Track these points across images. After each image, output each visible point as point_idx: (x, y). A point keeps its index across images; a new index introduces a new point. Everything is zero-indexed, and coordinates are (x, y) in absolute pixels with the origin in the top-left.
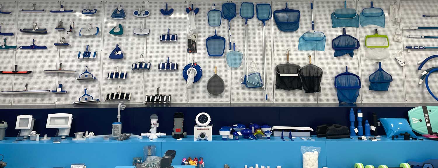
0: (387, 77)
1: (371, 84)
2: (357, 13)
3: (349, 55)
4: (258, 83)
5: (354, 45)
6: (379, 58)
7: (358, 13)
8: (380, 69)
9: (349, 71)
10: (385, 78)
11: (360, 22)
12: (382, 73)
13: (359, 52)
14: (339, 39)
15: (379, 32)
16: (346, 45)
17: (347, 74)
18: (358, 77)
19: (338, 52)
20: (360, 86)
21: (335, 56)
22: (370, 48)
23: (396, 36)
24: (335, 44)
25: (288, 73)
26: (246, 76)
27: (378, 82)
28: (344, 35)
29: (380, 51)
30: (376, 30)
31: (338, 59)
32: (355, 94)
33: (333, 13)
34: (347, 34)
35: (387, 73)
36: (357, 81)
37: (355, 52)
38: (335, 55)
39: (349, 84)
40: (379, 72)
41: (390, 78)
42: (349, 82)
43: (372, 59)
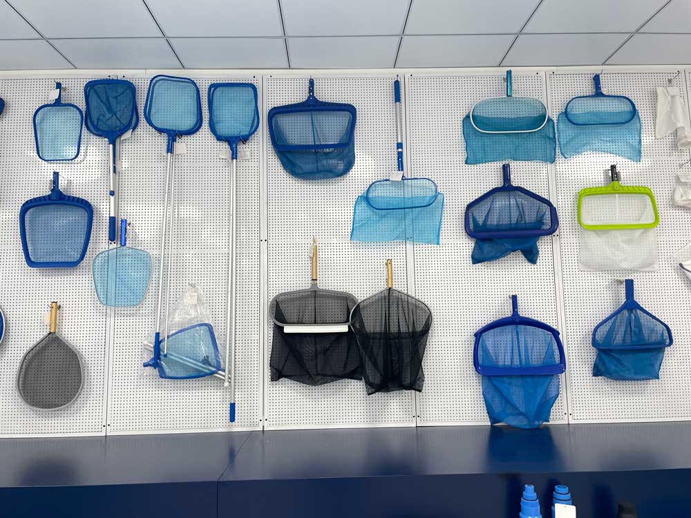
0: (652, 331)
1: (599, 356)
2: (549, 113)
3: (524, 258)
4: (206, 361)
5: (540, 221)
6: (625, 265)
7: (553, 113)
8: (631, 305)
9: (524, 312)
10: (646, 332)
11: (560, 144)
12: (637, 319)
13: (556, 246)
14: (489, 203)
15: (622, 175)
16: (514, 221)
17: (515, 321)
18: (555, 333)
19: (487, 247)
20: (561, 366)
21: (476, 260)
22: (594, 231)
23: (680, 191)
24: (475, 220)
25: (315, 323)
26: (161, 339)
27: (623, 351)
28: (507, 188)
29: (629, 242)
30: (613, 167)
31: (485, 271)
32: (546, 393)
33: (468, 117)
34: (514, 184)
35: (654, 317)
36: (550, 345)
37: (544, 246)
38: (477, 257)
39: (523, 357)
40: (626, 313)
41: (663, 334)
42: (522, 349)
43: (602, 269)
